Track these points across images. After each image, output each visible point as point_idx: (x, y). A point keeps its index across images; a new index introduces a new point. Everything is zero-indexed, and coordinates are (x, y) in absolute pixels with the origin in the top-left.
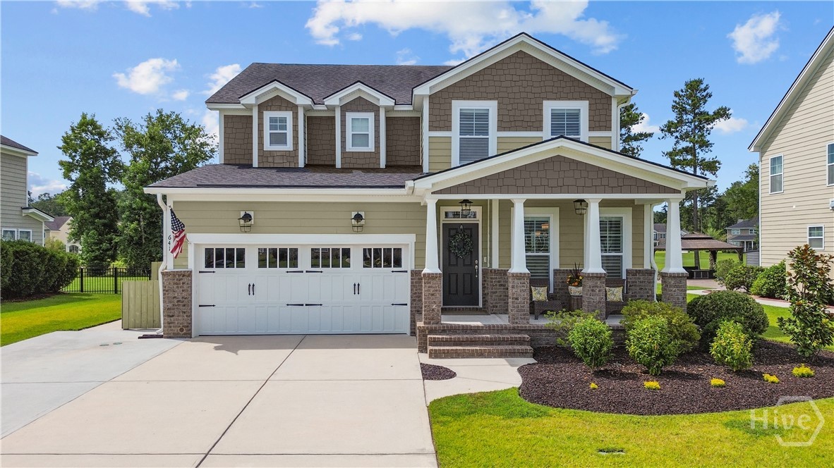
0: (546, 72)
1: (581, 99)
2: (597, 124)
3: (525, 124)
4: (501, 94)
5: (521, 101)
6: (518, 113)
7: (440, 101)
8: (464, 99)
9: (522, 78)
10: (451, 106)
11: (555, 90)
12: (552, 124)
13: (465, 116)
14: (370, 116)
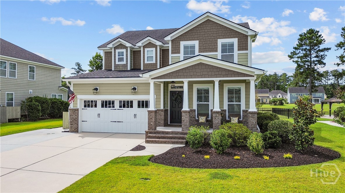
0: (219, 27)
1: (234, 37)
2: (242, 48)
3: (210, 50)
4: (200, 38)
5: (208, 40)
6: (207, 45)
7: (176, 42)
8: (185, 41)
9: (209, 30)
10: (180, 44)
11: (223, 34)
12: (222, 49)
13: (186, 47)
14: (154, 49)
